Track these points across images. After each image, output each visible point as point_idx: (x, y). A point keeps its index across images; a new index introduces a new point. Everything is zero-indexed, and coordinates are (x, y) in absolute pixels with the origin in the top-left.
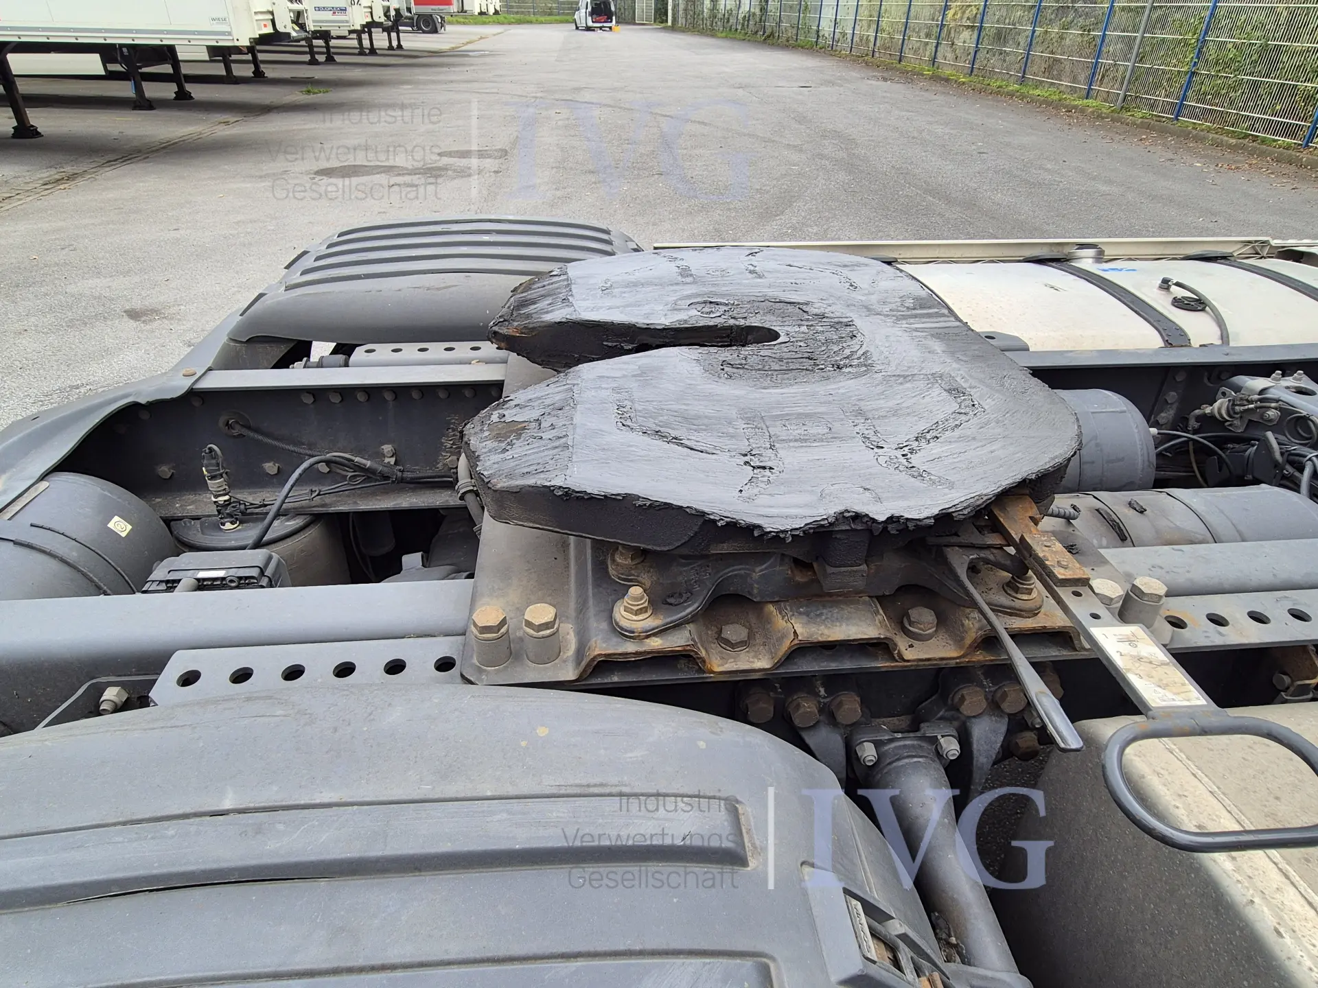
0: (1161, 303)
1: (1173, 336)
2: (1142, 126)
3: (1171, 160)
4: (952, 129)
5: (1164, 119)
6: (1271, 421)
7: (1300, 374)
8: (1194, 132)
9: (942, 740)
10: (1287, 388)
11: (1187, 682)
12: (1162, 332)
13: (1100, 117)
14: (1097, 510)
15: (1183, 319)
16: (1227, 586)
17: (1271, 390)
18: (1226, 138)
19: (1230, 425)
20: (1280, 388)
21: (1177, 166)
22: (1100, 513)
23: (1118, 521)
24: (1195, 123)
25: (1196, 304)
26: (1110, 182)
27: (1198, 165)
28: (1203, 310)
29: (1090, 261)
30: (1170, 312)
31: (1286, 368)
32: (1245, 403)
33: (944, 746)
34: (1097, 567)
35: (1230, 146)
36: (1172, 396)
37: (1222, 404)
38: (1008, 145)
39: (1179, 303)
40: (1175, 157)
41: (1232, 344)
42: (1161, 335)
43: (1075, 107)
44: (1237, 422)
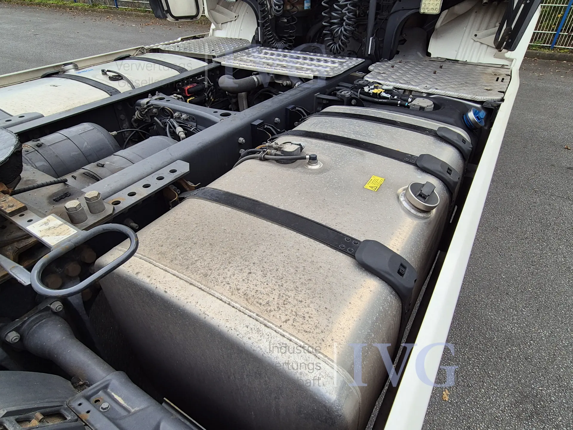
0: (105, 80)
1: (112, 91)
2: (106, 12)
3: (123, 25)
4: (13, 25)
5: (113, 8)
6: (156, 113)
7: (157, 93)
8: (127, 12)
9: (51, 306)
10: (156, 99)
11: (69, 227)
12: (107, 91)
13: (86, 10)
14: (84, 173)
15: (114, 84)
16: (136, 179)
17: (151, 102)
18: (139, 13)
19: (145, 120)
20: (153, 100)
21: (126, 27)
22: (85, 174)
23: (93, 174)
24: (125, 8)
25: (118, 77)
26: (102, 39)
27: (134, 25)
28: (122, 79)
29: (73, 70)
30: (110, 83)
31: (153, 92)
32: (144, 110)
33: (53, 308)
34: (79, 197)
35: (142, 16)
36: (122, 117)
37: (137, 113)
38: (48, 29)
39: (112, 79)
40: (123, 23)
41: (136, 88)
42: (108, 94)
43: (73, 7)
44: (147, 118)
